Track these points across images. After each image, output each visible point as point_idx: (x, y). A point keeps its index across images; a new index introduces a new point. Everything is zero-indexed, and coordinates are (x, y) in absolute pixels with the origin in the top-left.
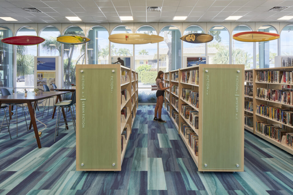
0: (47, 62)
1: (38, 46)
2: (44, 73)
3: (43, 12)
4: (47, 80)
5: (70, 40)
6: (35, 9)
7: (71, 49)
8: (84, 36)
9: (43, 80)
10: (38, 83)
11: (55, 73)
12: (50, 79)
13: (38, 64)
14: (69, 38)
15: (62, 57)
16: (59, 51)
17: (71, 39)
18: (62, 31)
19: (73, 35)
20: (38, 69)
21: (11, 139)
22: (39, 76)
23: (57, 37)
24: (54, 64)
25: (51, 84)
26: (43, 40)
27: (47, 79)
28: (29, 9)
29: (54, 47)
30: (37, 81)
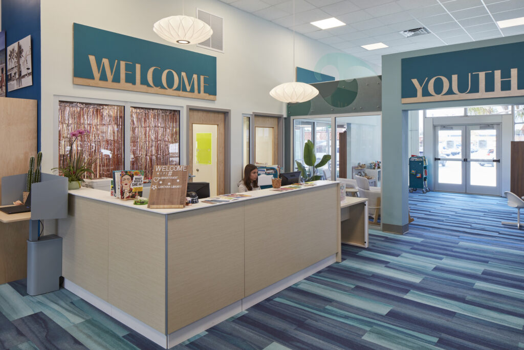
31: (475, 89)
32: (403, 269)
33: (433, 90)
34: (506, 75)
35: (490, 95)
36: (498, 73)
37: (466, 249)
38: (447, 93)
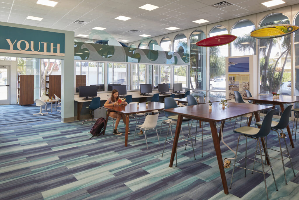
0: (239, 63)
1: (229, 45)
2: (237, 76)
3: (234, 4)
4: (240, 84)
5: (268, 32)
6: (225, 2)
7: (268, 46)
8: (289, 24)
9: (236, 83)
10: (230, 87)
11: (249, 75)
12: (243, 83)
13: (230, 65)
14: (266, 31)
15: (257, 56)
16: (253, 49)
17: (270, 31)
18: (257, 23)
19: (273, 26)
20: (229, 72)
21: (195, 159)
22: (230, 79)
23: (252, 31)
24: (248, 64)
25: (244, 89)
26: (234, 38)
27: (239, 82)
28: (219, 5)
29: (247, 45)
30: (229, 84)
31: (42, 50)
32: (31, 143)
33: (20, 47)
34: (55, 46)
35: (48, 54)
36: (52, 45)
37: (39, 128)
38: (28, 50)
